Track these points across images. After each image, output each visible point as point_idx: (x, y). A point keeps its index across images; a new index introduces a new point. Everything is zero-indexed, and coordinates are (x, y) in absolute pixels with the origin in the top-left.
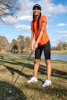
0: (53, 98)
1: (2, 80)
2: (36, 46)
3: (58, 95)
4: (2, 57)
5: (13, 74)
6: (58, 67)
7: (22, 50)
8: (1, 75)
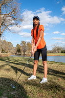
0: (49, 93)
2: (35, 50)
3: (53, 91)
4: (8, 58)
5: (17, 72)
6: (53, 67)
7: (24, 53)
8: (7, 73)
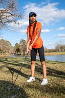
0: (53, 96)
1: (6, 80)
3: (57, 93)
4: (6, 59)
6: (56, 67)
8: (5, 75)
